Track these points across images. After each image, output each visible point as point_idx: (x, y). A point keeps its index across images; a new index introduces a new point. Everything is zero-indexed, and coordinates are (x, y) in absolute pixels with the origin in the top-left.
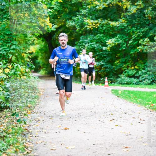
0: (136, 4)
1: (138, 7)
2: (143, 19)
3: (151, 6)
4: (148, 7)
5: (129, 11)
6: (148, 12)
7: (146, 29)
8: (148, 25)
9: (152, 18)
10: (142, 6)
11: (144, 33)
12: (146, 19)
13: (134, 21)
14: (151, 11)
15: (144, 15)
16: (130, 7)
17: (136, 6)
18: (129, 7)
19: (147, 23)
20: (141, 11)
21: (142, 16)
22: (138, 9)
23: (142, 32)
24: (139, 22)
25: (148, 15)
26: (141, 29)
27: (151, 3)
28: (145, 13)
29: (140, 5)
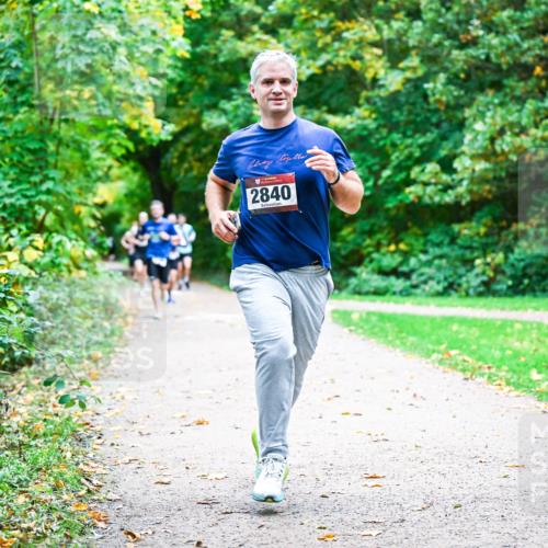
0: (401, 65)
1: (409, 74)
2: (422, 108)
3: (445, 70)
4: (436, 73)
5: (383, 86)
6: (435, 88)
7: (429, 137)
8: (438, 125)
9: (448, 106)
10: (420, 72)
11: (425, 149)
12: (432, 107)
13: (396, 114)
14: (445, 85)
15: (425, 97)
16: (386, 74)
17: (403, 70)
18: (381, 73)
19: (434, 120)
20: (416, 84)
21: (420, 100)
22: (408, 80)
23: (421, 146)
24: (412, 117)
25: (438, 96)
26: (417, 136)
27: (447, 64)
28: (429, 93)
29: (414, 69)
